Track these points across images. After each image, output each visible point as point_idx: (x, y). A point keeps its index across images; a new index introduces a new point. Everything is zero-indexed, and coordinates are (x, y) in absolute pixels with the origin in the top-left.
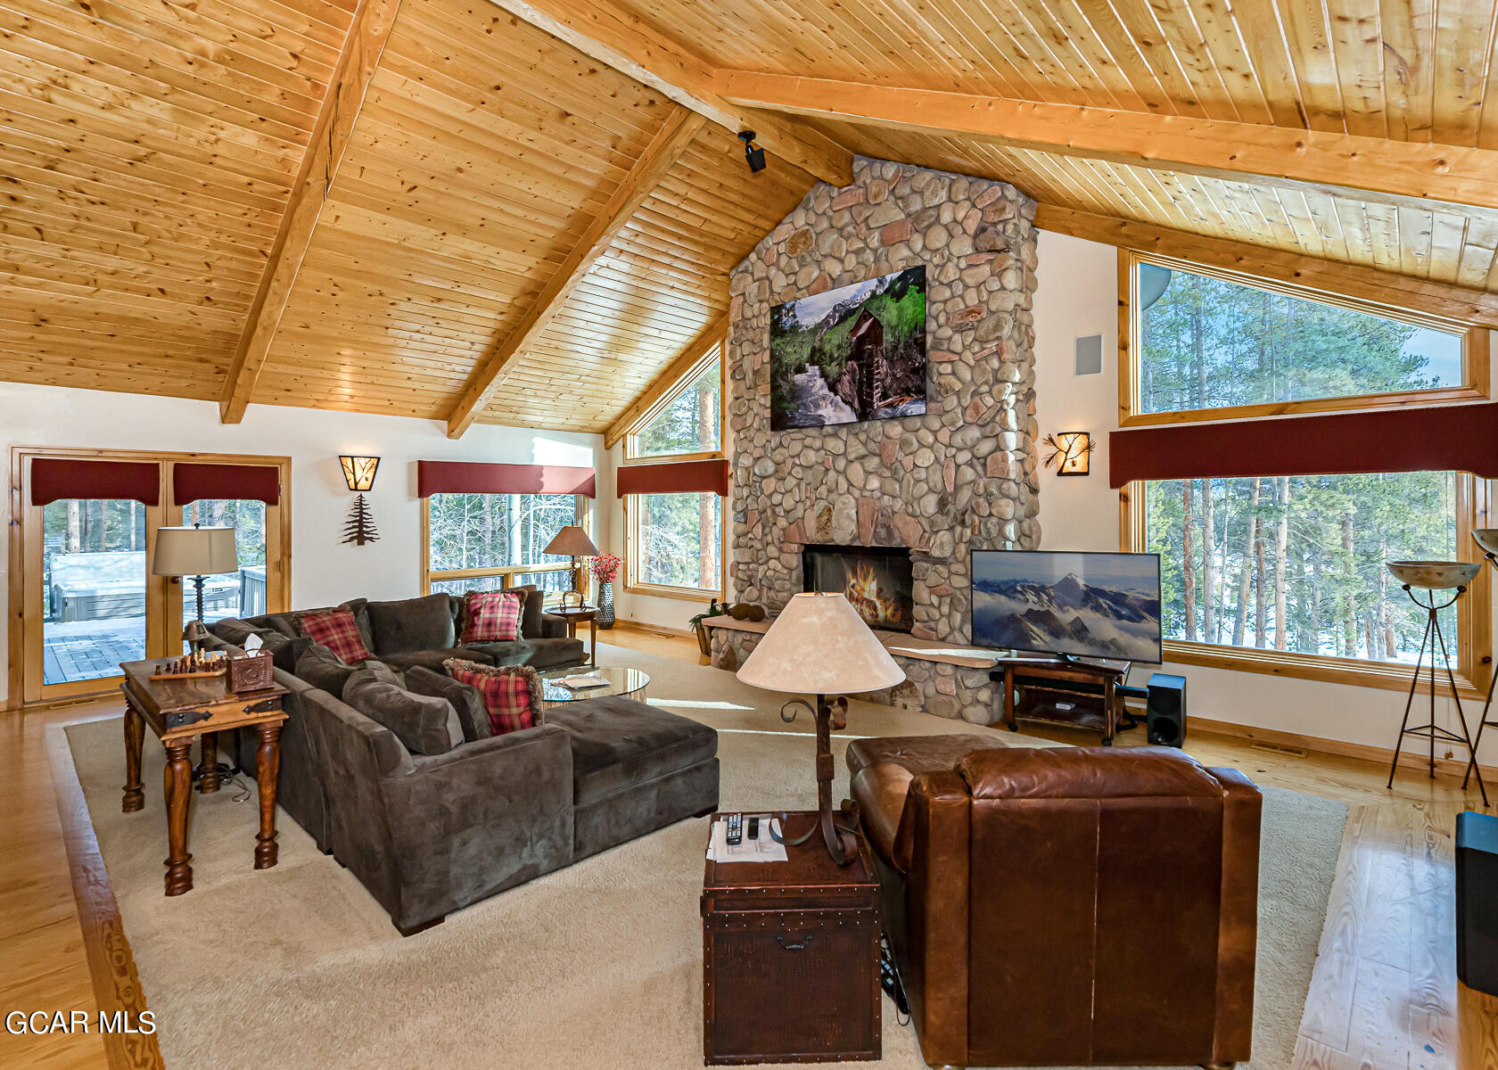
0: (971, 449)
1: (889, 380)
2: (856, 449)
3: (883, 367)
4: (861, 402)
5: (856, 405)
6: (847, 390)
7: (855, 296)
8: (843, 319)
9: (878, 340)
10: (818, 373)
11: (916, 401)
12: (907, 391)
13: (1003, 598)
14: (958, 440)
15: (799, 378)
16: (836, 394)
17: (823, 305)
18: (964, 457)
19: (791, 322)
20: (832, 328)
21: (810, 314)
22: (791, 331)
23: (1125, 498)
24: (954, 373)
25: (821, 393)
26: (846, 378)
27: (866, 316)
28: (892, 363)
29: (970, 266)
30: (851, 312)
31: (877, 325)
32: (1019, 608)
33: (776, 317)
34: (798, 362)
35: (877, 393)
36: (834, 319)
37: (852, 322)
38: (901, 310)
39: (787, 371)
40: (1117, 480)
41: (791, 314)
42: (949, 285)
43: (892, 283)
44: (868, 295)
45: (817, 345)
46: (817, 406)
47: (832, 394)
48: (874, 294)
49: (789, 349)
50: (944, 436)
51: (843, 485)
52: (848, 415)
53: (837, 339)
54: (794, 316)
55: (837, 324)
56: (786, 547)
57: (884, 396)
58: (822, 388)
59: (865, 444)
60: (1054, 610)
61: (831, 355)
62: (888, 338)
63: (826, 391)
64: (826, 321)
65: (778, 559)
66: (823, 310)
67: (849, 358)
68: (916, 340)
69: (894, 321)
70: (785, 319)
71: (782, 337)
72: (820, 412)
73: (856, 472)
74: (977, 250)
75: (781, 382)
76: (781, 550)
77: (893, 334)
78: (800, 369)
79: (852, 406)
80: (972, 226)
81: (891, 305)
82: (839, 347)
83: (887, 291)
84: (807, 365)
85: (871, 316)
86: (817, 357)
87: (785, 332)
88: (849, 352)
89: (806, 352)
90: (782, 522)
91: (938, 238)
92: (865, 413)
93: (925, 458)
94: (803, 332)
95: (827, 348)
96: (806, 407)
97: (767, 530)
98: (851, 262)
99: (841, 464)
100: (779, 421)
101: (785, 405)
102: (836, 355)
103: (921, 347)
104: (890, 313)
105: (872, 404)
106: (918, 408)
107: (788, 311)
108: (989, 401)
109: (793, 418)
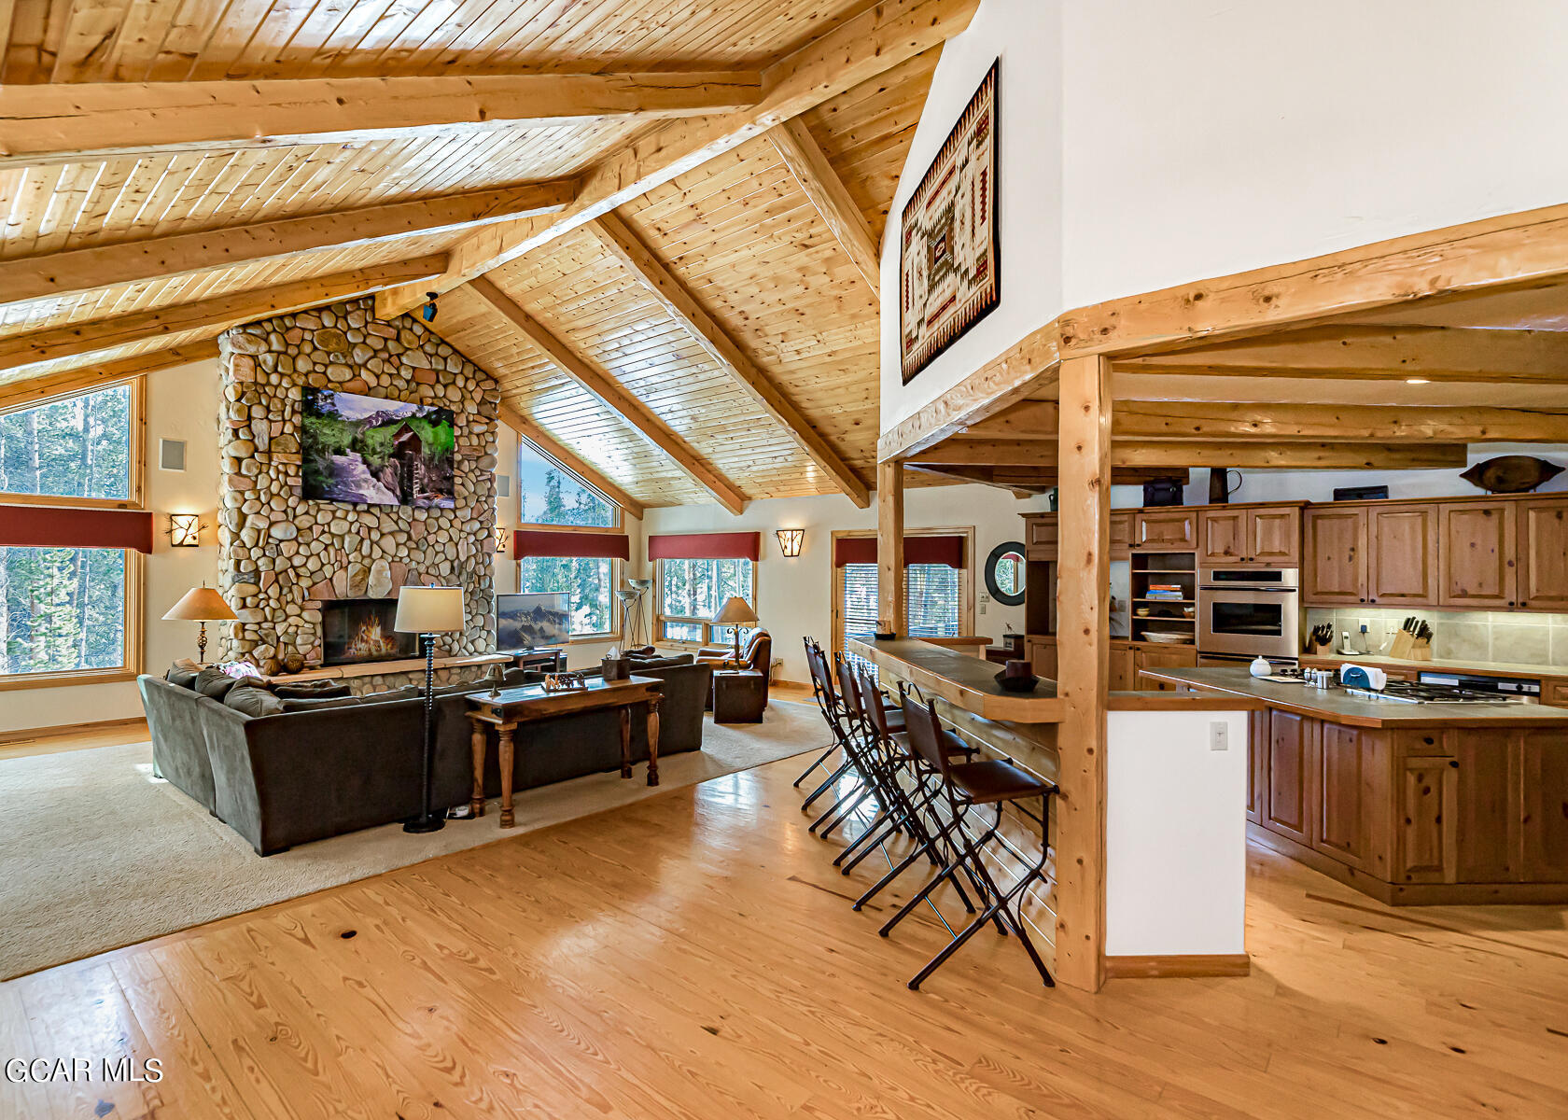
0: (475, 534)
1: (426, 480)
2: (388, 526)
3: (421, 470)
4: (402, 490)
5: (398, 492)
6: (390, 479)
7: (397, 411)
8: (385, 424)
9: (418, 450)
10: (360, 459)
11: (447, 499)
12: (441, 491)
13: (511, 621)
14: (467, 528)
15: (338, 459)
16: (379, 480)
17: (366, 406)
18: (472, 539)
19: (327, 408)
20: (375, 427)
21: (350, 409)
22: (328, 416)
23: (519, 565)
24: (462, 484)
25: (363, 476)
26: (388, 471)
27: (406, 429)
28: (428, 468)
29: (474, 421)
30: (395, 422)
31: (415, 438)
32: (517, 625)
33: (310, 397)
34: (337, 445)
35: (416, 488)
36: (377, 421)
37: (394, 429)
38: (436, 435)
39: (323, 449)
40: (518, 555)
41: (329, 401)
42: (461, 428)
43: (429, 414)
44: (409, 414)
45: (359, 436)
46: (359, 486)
47: (375, 480)
48: (414, 415)
49: (326, 431)
50: (457, 523)
51: (377, 553)
52: (389, 499)
53: (378, 437)
54: (333, 405)
55: (380, 426)
56: (309, 605)
57: (422, 491)
58: (364, 472)
59: (396, 523)
60: (533, 624)
61: (374, 450)
62: (426, 451)
63: (368, 476)
64: (368, 420)
65: (299, 616)
66: (365, 410)
67: (391, 456)
68: (447, 458)
69: (431, 440)
70: (321, 403)
71: (318, 417)
72: (361, 492)
73: (389, 543)
74: (479, 413)
75: (317, 457)
76: (302, 609)
77: (430, 450)
78: (339, 451)
79: (394, 493)
80: (478, 397)
81: (428, 427)
82: (382, 444)
83: (424, 417)
84: (348, 450)
85: (412, 430)
86: (357, 445)
87: (323, 415)
88: (392, 451)
89: (347, 440)
90: (305, 583)
91: (454, 395)
92: (405, 499)
93: (443, 537)
94: (344, 421)
95: (370, 442)
96: (346, 484)
97: (285, 590)
98: (385, 380)
99: (376, 535)
100: (311, 492)
101: (321, 478)
102: (379, 450)
103: (450, 462)
104: (427, 433)
105: (412, 495)
106: (449, 504)
107: (326, 398)
108: (486, 507)
109: (331, 492)
